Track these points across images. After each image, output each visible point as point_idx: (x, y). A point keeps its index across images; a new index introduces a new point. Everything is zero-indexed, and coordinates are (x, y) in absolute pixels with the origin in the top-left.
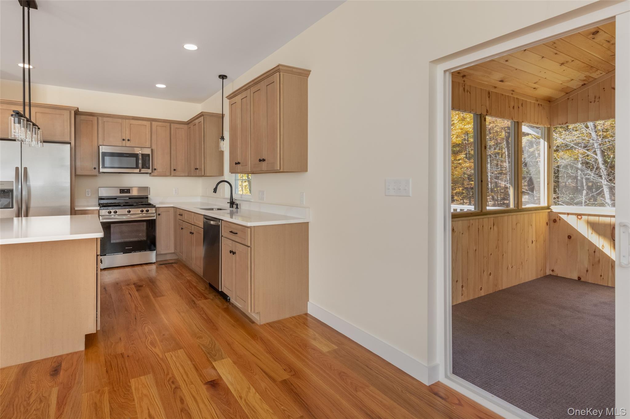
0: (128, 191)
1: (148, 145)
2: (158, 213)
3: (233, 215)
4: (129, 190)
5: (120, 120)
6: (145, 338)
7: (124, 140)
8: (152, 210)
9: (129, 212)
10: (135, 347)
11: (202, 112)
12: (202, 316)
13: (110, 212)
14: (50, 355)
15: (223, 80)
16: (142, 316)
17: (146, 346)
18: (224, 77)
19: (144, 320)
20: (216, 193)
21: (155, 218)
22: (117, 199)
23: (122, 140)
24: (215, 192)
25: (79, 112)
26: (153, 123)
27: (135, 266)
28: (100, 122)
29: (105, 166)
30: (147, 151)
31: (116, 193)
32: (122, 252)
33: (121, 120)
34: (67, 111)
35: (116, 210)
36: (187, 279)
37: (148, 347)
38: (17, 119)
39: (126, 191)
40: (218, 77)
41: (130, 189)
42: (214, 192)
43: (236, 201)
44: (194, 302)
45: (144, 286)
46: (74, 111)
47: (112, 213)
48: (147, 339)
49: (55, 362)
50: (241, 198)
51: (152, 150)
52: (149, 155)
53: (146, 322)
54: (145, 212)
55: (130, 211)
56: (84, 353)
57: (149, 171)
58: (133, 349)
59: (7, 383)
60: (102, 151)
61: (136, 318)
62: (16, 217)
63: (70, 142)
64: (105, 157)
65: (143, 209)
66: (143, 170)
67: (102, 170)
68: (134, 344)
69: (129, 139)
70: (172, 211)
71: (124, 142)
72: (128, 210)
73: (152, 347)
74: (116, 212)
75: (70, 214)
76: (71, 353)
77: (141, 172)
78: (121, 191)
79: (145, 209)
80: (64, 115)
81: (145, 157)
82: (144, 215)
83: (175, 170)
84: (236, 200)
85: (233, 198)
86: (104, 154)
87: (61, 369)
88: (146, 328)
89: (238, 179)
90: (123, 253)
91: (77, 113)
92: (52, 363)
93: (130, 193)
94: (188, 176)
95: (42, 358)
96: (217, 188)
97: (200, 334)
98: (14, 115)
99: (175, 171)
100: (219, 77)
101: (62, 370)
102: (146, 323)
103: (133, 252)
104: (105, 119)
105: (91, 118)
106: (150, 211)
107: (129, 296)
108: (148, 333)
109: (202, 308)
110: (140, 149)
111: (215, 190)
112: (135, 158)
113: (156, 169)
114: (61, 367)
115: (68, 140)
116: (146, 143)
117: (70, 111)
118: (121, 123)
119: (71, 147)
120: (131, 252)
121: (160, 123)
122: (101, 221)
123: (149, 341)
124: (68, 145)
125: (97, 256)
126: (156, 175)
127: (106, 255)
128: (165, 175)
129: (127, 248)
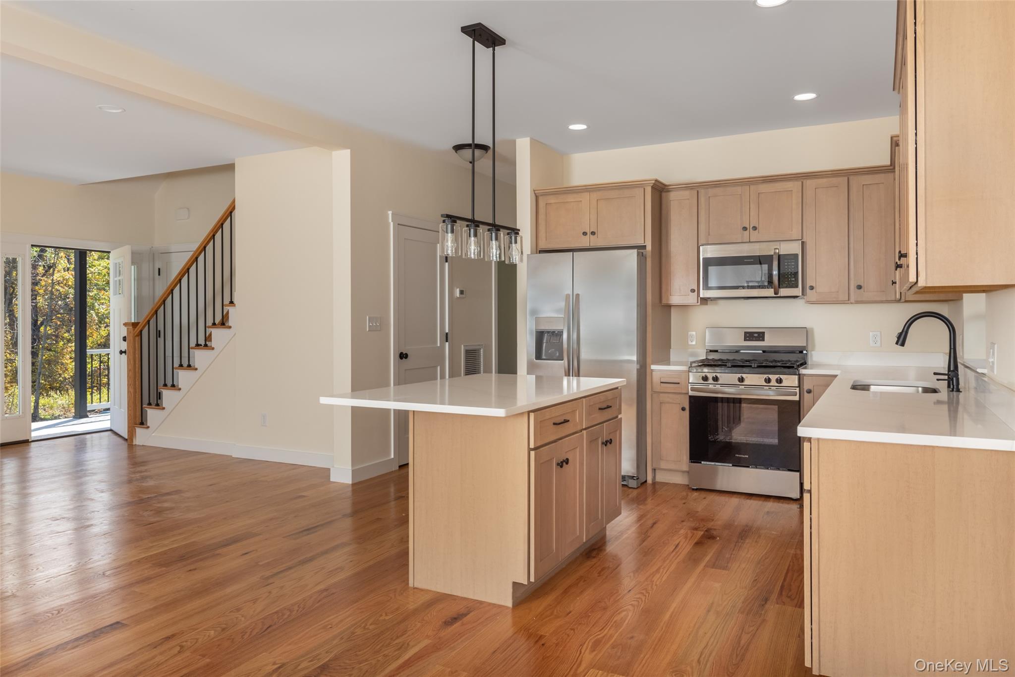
0: (760, 336)
1: (796, 234)
2: (805, 388)
5: (738, 190)
6: (600, 628)
7: (745, 229)
8: (790, 381)
10: (568, 636)
12: (740, 637)
16: (644, 592)
17: (585, 642)
19: (640, 598)
20: (903, 345)
21: (796, 398)
22: (741, 351)
23: (742, 230)
24: (900, 343)
25: (666, 187)
27: (754, 498)
28: (703, 198)
29: (709, 286)
30: (793, 248)
31: (735, 340)
32: (730, 463)
33: (740, 187)
34: (640, 189)
35: (719, 374)
37: (585, 645)
38: (449, 227)
39: (756, 337)
41: (764, 332)
42: (897, 343)
44: (763, 603)
45: (718, 538)
46: (652, 187)
47: (710, 381)
48: (602, 631)
49: (468, 607)
51: (803, 244)
52: (796, 256)
53: (638, 602)
54: (773, 383)
55: (742, 378)
56: (508, 610)
57: (797, 291)
58: (562, 637)
60: (703, 255)
61: (632, 590)
62: (566, 376)
63: (644, 244)
64: (710, 268)
65: (770, 376)
66: (783, 292)
67: (703, 294)
68: (574, 630)
69: (757, 226)
71: (746, 233)
72: (739, 375)
73: (588, 649)
74: (716, 379)
77: (779, 295)
78: (748, 337)
79: (773, 377)
80: (634, 197)
81: (788, 262)
82: (773, 389)
83: (859, 287)
85: (958, 359)
86: (708, 262)
87: (462, 619)
88: (622, 614)
90: (733, 465)
91: (660, 190)
92: (464, 606)
93: (763, 340)
95: (462, 596)
96: (907, 333)
99: (862, 290)
101: (460, 622)
102: (634, 606)
103: (752, 467)
104: (711, 192)
105: (686, 193)
106: (784, 381)
107: (672, 548)
108: (615, 622)
109: (764, 620)
110: (776, 245)
111: (902, 339)
112: (767, 265)
113: (812, 288)
114: (465, 616)
115: (640, 242)
116: (792, 231)
117: (644, 189)
118: (740, 194)
119: (646, 255)
120: (748, 467)
121: (824, 180)
122: (691, 393)
123: (599, 637)
124: (636, 250)
125: (530, 450)
126: (815, 300)
127: (701, 463)
128: (834, 300)
129: (738, 455)
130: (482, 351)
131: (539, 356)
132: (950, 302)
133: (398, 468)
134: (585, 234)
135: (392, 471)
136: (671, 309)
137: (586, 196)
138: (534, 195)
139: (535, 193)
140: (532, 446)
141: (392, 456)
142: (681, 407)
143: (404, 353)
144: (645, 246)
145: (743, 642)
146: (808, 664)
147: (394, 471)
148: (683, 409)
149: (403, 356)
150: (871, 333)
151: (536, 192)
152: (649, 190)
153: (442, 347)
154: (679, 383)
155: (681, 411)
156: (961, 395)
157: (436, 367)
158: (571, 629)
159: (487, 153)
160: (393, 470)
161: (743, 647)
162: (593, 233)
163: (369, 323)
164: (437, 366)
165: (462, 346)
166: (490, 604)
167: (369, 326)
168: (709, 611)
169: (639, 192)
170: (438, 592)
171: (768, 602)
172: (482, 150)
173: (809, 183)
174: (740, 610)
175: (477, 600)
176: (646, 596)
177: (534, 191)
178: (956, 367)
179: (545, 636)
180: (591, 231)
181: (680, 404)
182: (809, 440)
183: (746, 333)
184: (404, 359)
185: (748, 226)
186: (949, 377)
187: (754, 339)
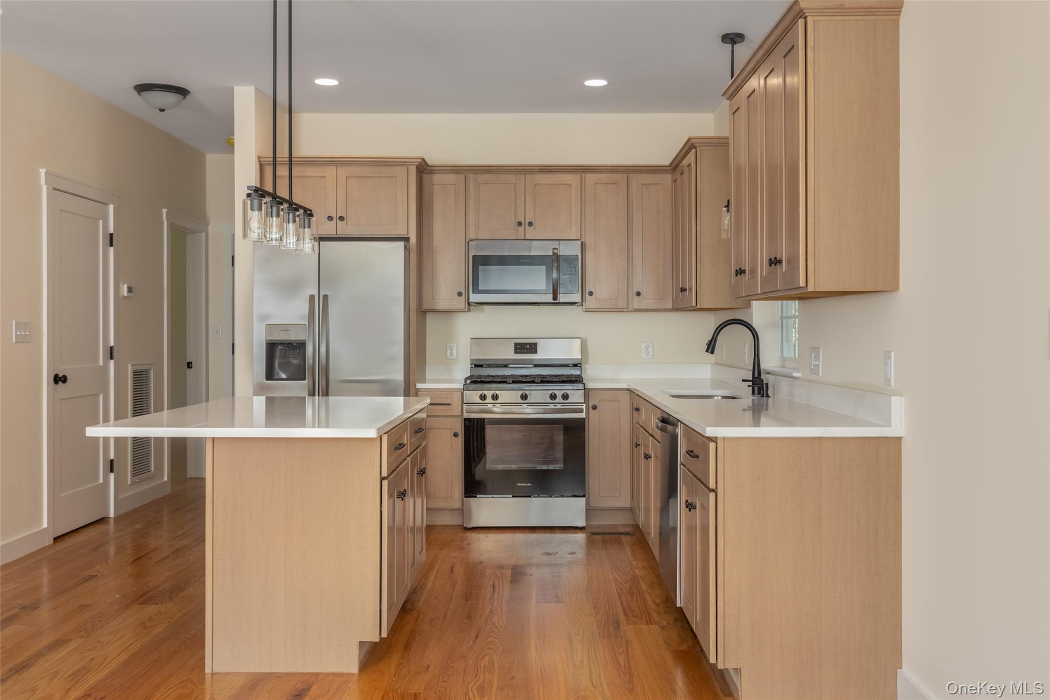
0: (532, 348)
1: (574, 232)
2: (591, 404)
3: (762, 415)
4: (535, 344)
5: (512, 178)
6: (474, 676)
7: (520, 224)
8: (576, 396)
9: (524, 397)
10: (445, 688)
11: (689, 139)
12: (616, 658)
13: (483, 397)
14: (300, 670)
15: (733, 48)
16: (492, 634)
17: (468, 691)
18: (737, 39)
19: (493, 641)
20: (712, 352)
21: (583, 415)
22: (511, 366)
23: (517, 225)
24: (710, 351)
25: (428, 168)
26: (588, 176)
28: (471, 186)
29: (480, 288)
30: (572, 249)
31: (506, 353)
32: (510, 494)
33: (515, 176)
34: (403, 167)
35: (496, 392)
36: (635, 573)
37: (471, 694)
38: (256, 202)
39: (527, 349)
40: (720, 39)
41: (537, 343)
42: (707, 351)
43: (767, 375)
44: (617, 626)
46: (417, 166)
47: (489, 400)
48: (478, 678)
49: (303, 682)
50: (783, 367)
51: (583, 246)
52: (575, 257)
53: (493, 646)
54: (559, 399)
55: (527, 395)
56: (355, 677)
57: (576, 297)
58: (440, 691)
59: (223, 696)
60: (473, 252)
61: (479, 635)
63: (408, 236)
64: (481, 267)
65: (556, 392)
66: (563, 297)
67: (474, 298)
68: (447, 682)
69: (533, 221)
70: (625, 399)
71: (521, 229)
72: (522, 392)
73: (476, 695)
74: (495, 397)
75: (403, 395)
76: (334, 674)
77: (558, 301)
78: (518, 349)
79: (559, 393)
80: (396, 176)
81: (568, 264)
82: (559, 406)
83: (640, 295)
84: (768, 373)
85: (761, 368)
86: (479, 260)
87: (307, 695)
88: (487, 659)
89: (790, 315)
90: (513, 497)
91: (423, 169)
92: (298, 682)
93: (536, 352)
94: (674, 310)
95: (287, 671)
96: (716, 340)
97: (588, 693)
98: (253, 195)
99: (641, 298)
100: (723, 41)
101: (307, 697)
102: (492, 649)
103: (534, 497)
104: (482, 178)
105: (452, 177)
106: (570, 396)
107: (490, 590)
108: (485, 667)
109: (627, 641)
110: (555, 244)
111: (711, 347)
112: (545, 267)
113: (591, 294)
114: (309, 691)
115: (402, 232)
116: (571, 229)
117: (408, 168)
118: (515, 184)
119: (409, 248)
120: (530, 497)
121: (604, 176)
122: (466, 415)
123: (479, 683)
124: (403, 242)
125: (383, 479)
126: (594, 307)
127: (476, 497)
128: (613, 307)
129: (519, 484)
130: (152, 372)
131: (270, 375)
132: (718, 312)
133: (52, 542)
134: (330, 218)
135: (46, 547)
136: (426, 314)
137: (330, 172)
138: (258, 162)
139: (259, 161)
140: (385, 474)
141: (45, 525)
142: (453, 433)
143: (60, 376)
144: (409, 237)
145: (622, 663)
146: (712, 660)
147: (49, 546)
148: (456, 435)
149: (59, 379)
150: (643, 344)
151: (261, 159)
152: (413, 170)
153: (106, 367)
154: (449, 404)
155: (454, 437)
156: (770, 400)
157: (97, 395)
158: (445, 682)
159: (184, 99)
160: (47, 545)
161: (624, 666)
162: (342, 218)
163: (16, 332)
164: (99, 394)
165: (130, 365)
166: (328, 674)
167: (17, 336)
168: (571, 641)
169: (401, 171)
170: (251, 673)
171: (620, 624)
172: (179, 95)
173: (589, 176)
174: (599, 635)
175: (310, 673)
176: (498, 638)
177: (259, 157)
178: (759, 373)
179: (420, 693)
180: (339, 215)
181: (451, 429)
182: (714, 440)
183: (516, 344)
184: (60, 382)
185: (523, 221)
186: (753, 384)
187: (526, 351)
